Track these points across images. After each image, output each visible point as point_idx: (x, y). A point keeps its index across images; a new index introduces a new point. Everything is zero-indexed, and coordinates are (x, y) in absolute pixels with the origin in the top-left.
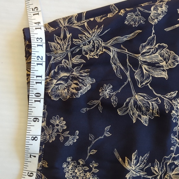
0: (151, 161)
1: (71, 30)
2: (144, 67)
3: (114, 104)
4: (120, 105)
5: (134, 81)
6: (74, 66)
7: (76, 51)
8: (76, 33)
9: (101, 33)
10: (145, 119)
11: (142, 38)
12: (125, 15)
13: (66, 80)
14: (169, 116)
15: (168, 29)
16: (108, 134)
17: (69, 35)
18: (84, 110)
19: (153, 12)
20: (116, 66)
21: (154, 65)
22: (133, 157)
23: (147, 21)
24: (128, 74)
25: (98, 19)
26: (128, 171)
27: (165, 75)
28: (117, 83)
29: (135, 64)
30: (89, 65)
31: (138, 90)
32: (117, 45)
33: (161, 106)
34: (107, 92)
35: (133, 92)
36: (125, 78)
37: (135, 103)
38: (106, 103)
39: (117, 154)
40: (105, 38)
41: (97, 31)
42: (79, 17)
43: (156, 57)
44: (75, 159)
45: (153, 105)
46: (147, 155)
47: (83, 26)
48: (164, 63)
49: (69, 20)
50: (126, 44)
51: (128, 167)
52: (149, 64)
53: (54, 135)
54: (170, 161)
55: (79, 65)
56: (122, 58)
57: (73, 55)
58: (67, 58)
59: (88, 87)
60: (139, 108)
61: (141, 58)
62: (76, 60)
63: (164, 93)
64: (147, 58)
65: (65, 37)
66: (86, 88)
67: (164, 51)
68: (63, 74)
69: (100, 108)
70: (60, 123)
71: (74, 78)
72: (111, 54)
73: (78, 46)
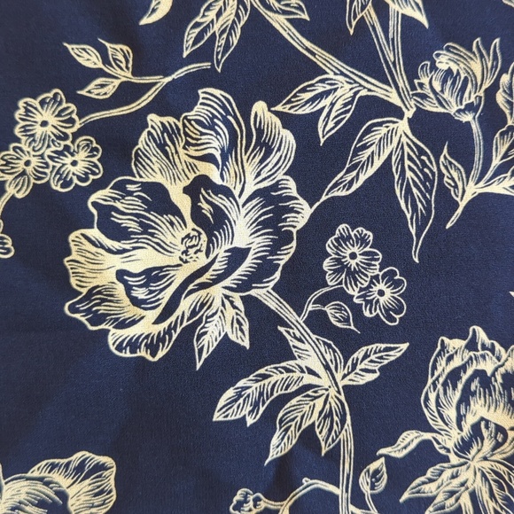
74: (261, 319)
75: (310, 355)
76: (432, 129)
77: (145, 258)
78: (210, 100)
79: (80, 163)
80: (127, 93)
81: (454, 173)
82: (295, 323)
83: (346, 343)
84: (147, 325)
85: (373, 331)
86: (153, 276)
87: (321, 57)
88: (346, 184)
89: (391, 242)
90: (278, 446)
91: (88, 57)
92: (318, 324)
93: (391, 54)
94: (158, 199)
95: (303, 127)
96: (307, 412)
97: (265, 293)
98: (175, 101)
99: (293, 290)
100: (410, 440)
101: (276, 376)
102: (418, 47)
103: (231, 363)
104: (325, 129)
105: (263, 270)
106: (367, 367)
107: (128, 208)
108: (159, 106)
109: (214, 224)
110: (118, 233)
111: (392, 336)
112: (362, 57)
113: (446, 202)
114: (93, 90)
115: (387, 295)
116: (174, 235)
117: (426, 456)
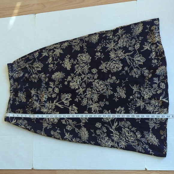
0: (37, 90)
1: (17, 62)
2: (35, 68)
3: (28, 78)
4: (29, 78)
5: (33, 72)
6: (19, 70)
7: (19, 66)
8: (18, 62)
9: (24, 62)
10: (36, 81)
11: (34, 62)
12: (29, 57)
13: (17, 73)
14: (41, 79)
15: (40, 58)
16: (27, 86)
17: (17, 63)
18: (22, 80)
19: (35, 55)
20: (29, 69)
21: (37, 67)
22: (33, 90)
23: (34, 57)
24: (31, 70)
25: (24, 59)
26: (32, 93)
27: (40, 69)
28: (29, 73)
29: (33, 68)
30: (22, 70)
31: (34, 74)
32: (29, 64)
33: (39, 77)
34: (26, 75)
35: (33, 74)
36: (31, 71)
37: (33, 77)
38: (26, 78)
39: (29, 90)
40: (26, 63)
41: (23, 61)
42: (19, 59)
43: (38, 65)
44: (20, 92)
45: (37, 76)
46: (36, 89)
47: (20, 61)
48: (40, 66)
49: (17, 60)
50: (31, 63)
51: (32, 92)
52: (36, 67)
53: (16, 86)
54: (42, 90)
55: (20, 70)
56: (30, 67)
57: (19, 68)
58: (17, 68)
59: (22, 74)
60: (34, 78)
61: (34, 66)
62: (19, 69)
63: (40, 73)
64: (36, 66)
65: (16, 64)
66: (22, 75)
67: (39, 64)
68: (17, 72)
69: (25, 79)
70: (16, 83)
71: (19, 73)
72: (27, 66)
73: (20, 65)
74: (79, 87)
75: (81, 89)
76: (88, 78)
77: (73, 84)
78: (77, 76)
79: (71, 79)
80: (73, 76)
81: (89, 80)
82: (80, 87)
83: (83, 88)
84: (73, 87)
85: (84, 88)
86: (74, 85)
87: (82, 74)
88: (83, 81)
89: (85, 83)
90: (79, 94)
91: (72, 74)
92: (81, 87)
93: (86, 74)
94: (74, 81)
95: (81, 78)
96: (81, 92)
97: (79, 86)
98: (75, 76)
99: (80, 86)
100: (86, 94)
101: (79, 90)
102: (87, 74)
103: (77, 89)
104: (82, 78)
105: (79, 85)
106: (84, 90)
107: (73, 82)
108: (75, 77)
109: (77, 82)
110: (72, 83)
111: (85, 88)
112: (84, 74)
113: (88, 82)
114: (72, 76)
115: (85, 86)
116: (75, 83)
117: (87, 95)
